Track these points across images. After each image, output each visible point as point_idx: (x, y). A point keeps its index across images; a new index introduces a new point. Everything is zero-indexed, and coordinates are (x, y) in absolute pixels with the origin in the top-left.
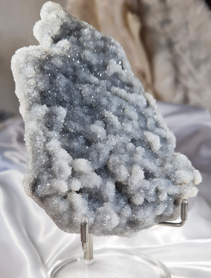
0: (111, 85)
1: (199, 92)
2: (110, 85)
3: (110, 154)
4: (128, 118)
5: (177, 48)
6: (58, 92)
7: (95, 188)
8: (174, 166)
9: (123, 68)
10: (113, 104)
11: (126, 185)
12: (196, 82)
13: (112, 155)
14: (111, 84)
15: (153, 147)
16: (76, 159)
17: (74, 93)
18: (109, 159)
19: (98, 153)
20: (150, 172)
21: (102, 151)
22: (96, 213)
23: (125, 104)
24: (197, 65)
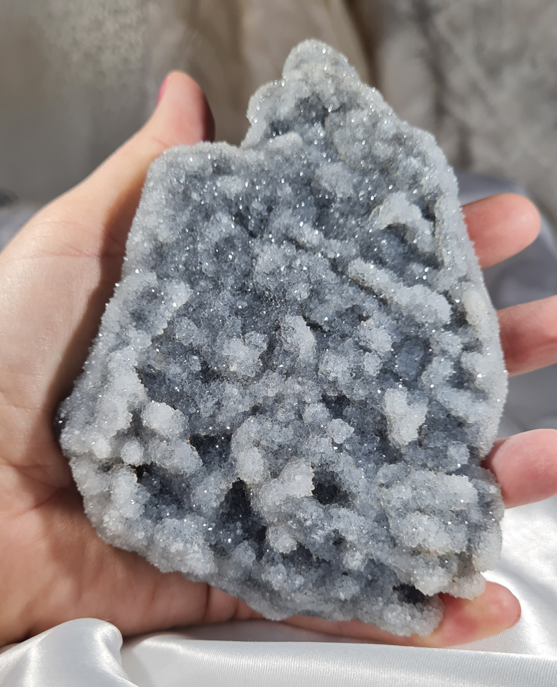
0: (356, 255)
1: (497, 140)
2: (354, 253)
3: (250, 414)
4: (357, 343)
5: (441, 22)
10: (328, 301)
12: (491, 111)
13: (252, 418)
14: (358, 252)
15: (391, 431)
16: (154, 401)
18: (239, 425)
19: (217, 404)
20: (343, 489)
21: (227, 403)
22: (157, 526)
24: (493, 69)
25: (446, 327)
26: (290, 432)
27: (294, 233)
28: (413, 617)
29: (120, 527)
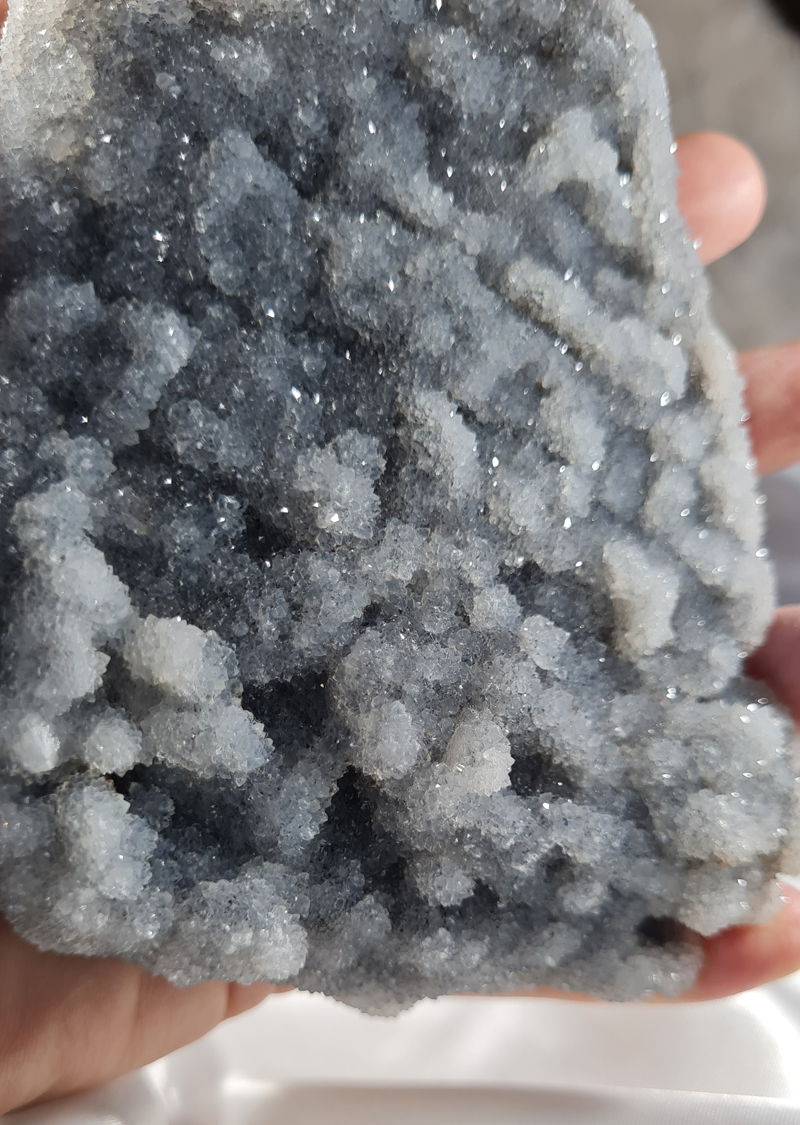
0: (519, 248)
2: (515, 245)
3: (366, 625)
4: (545, 449)
6: (183, 233)
7: (221, 780)
8: (692, 764)
9: (625, 167)
10: (485, 355)
11: (396, 802)
13: (370, 633)
14: (522, 241)
15: (625, 630)
16: (151, 617)
17: (278, 255)
18: (346, 650)
19: (295, 607)
20: (557, 760)
21: (316, 602)
22: (185, 902)
23: (555, 368)
25: (679, 406)
26: (453, 655)
27: (396, 191)
29: (101, 921)
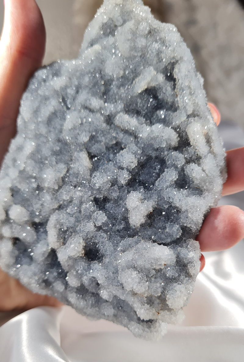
25: (176, 149)
26: (72, 220)
27: (87, 104)
28: (144, 330)
